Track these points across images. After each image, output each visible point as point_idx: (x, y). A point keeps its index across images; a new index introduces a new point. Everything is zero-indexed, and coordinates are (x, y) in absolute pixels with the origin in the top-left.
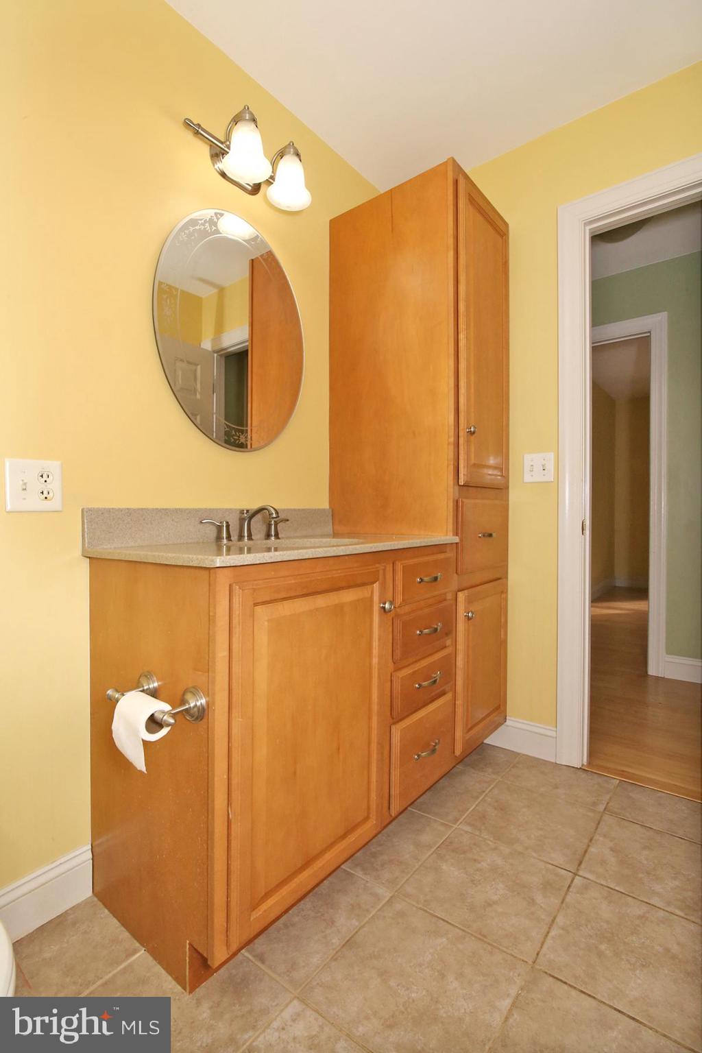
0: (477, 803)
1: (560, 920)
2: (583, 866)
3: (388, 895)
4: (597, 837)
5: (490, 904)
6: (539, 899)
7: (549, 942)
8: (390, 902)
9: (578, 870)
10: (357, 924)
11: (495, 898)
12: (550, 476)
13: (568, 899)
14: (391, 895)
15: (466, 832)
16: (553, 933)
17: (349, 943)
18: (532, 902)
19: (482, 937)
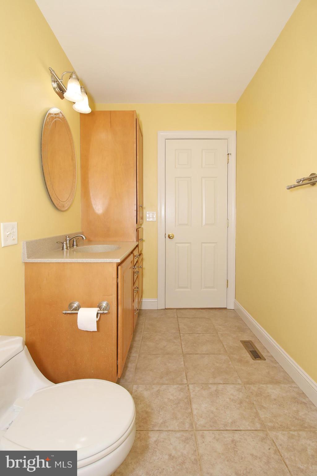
0: (144, 325)
1: (182, 343)
2: (180, 331)
3: (137, 355)
4: (179, 324)
5: (165, 347)
6: (175, 341)
7: (183, 348)
8: (139, 356)
9: (180, 332)
10: (135, 364)
11: (165, 345)
12: (155, 219)
13: (182, 339)
14: (138, 355)
15: (146, 333)
16: (183, 347)
17: (136, 368)
18: (174, 342)
19: (168, 354)
